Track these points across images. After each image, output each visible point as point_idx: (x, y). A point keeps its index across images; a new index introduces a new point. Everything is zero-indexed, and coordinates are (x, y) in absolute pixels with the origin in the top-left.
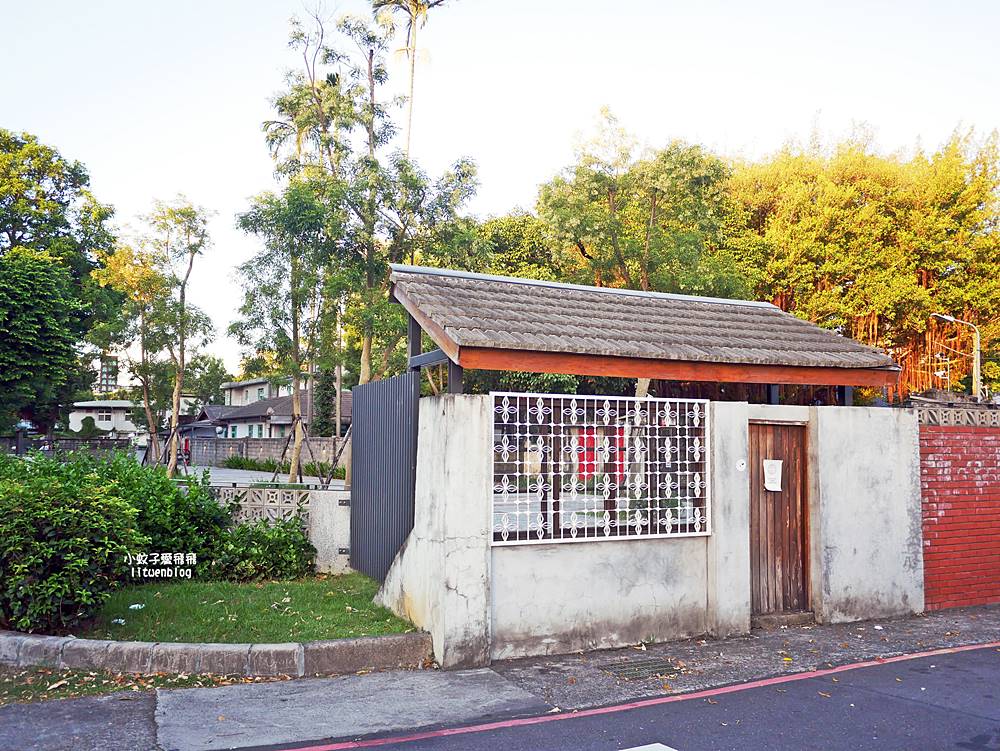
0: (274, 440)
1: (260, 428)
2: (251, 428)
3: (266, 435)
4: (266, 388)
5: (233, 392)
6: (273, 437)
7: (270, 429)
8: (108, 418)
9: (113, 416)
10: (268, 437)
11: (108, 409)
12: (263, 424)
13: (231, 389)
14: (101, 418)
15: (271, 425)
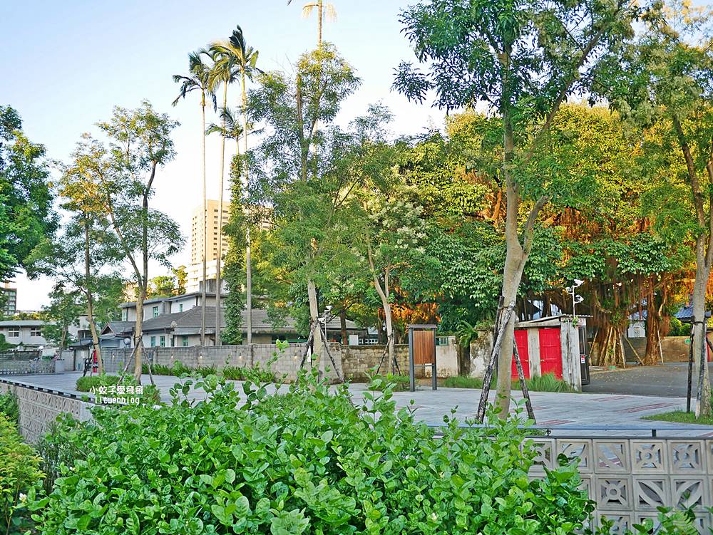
0: (177, 348)
1: (163, 339)
2: (153, 339)
3: (168, 344)
4: (160, 307)
5: (129, 310)
6: (175, 346)
7: (173, 341)
8: (17, 335)
9: (21, 333)
10: (170, 346)
11: (17, 328)
12: (166, 335)
13: (128, 308)
14: (10, 335)
15: (174, 336)
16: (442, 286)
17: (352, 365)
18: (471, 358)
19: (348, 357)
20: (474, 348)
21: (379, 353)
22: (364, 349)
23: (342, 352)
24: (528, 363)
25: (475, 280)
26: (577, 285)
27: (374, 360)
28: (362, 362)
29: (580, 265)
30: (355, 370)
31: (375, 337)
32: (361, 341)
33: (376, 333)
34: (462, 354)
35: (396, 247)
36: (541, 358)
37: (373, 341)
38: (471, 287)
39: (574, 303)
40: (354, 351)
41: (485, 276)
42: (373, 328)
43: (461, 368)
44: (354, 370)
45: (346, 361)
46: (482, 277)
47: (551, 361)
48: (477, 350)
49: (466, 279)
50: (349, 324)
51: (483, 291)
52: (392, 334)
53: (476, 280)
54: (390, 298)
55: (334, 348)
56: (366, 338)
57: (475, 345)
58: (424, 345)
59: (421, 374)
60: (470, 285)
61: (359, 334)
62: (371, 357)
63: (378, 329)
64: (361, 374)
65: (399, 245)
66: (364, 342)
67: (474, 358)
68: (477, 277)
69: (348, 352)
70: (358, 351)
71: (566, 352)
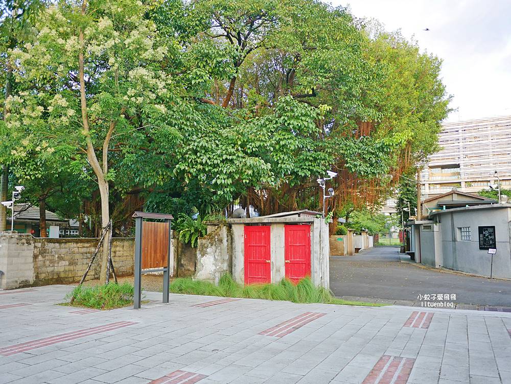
16: (177, 166)
17: (47, 263)
18: (199, 256)
19: (43, 252)
20: (203, 245)
21: (84, 247)
22: (66, 243)
23: (35, 247)
24: (269, 264)
25: (221, 162)
26: (329, 177)
27: (77, 256)
28: (61, 258)
29: (311, 161)
30: (52, 268)
31: (76, 229)
32: (62, 232)
33: (78, 224)
34: (180, 249)
35: (126, 98)
36: (286, 259)
37: (73, 232)
38: (216, 170)
39: (325, 197)
40: (52, 245)
41: (234, 157)
42: (75, 220)
43: (178, 264)
44: (50, 269)
45: (40, 257)
46: (231, 157)
47: (298, 263)
48: (207, 248)
49: (209, 158)
50: (49, 214)
51: (230, 175)
52: (109, 226)
53: (223, 161)
54: (109, 174)
55: (24, 241)
56: (68, 229)
57: (204, 241)
58: (156, 241)
59: (131, 271)
60: (214, 167)
61: (60, 225)
62: (73, 253)
63: (79, 221)
64: (58, 274)
65: (130, 97)
66: (65, 233)
67: (203, 256)
68: (224, 158)
69: (43, 246)
70: (57, 245)
71: (319, 252)
